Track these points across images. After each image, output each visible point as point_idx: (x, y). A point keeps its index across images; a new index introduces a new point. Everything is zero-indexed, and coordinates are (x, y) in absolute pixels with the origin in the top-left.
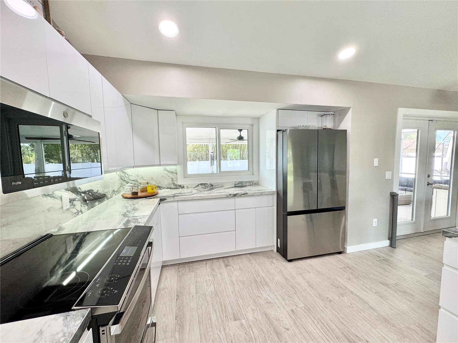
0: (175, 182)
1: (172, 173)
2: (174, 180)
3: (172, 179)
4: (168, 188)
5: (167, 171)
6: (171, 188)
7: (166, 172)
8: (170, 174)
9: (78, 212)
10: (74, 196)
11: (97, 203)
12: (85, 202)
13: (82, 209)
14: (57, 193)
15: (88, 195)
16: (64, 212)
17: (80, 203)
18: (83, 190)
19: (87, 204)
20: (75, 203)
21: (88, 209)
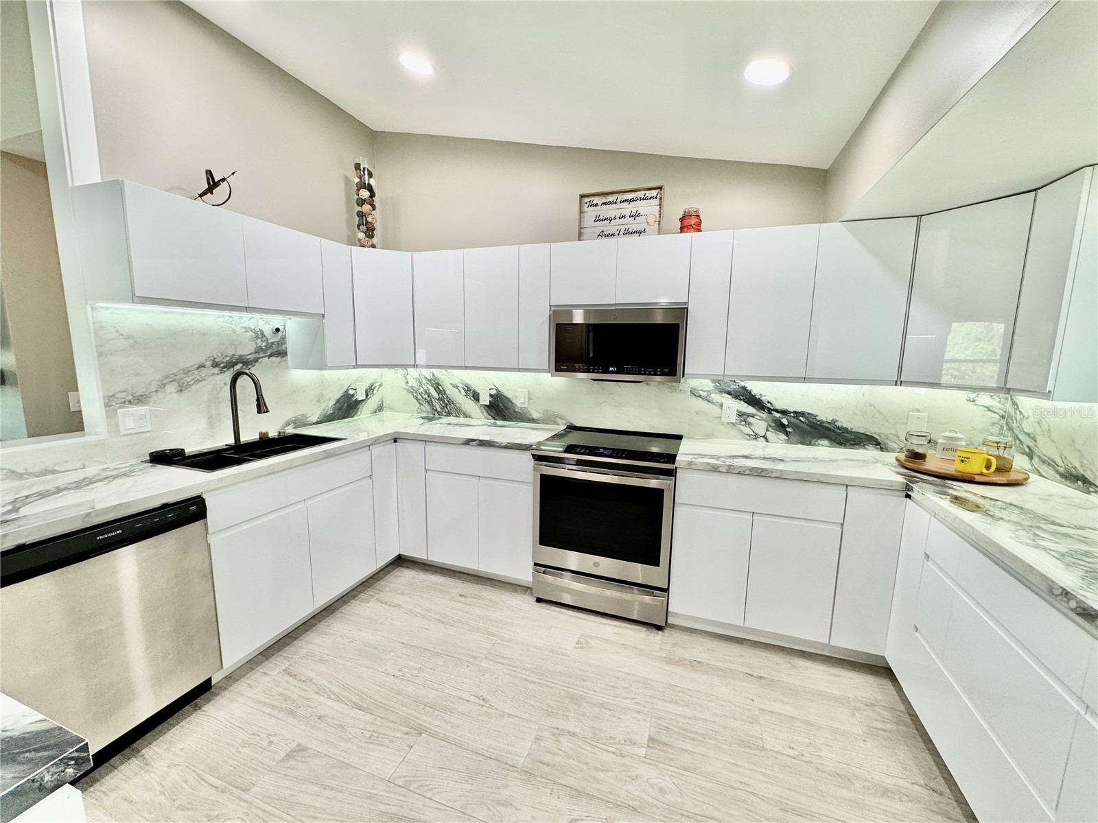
9: (756, 436)
10: (751, 410)
11: (826, 442)
12: (781, 427)
13: (770, 435)
14: (716, 397)
15: (793, 420)
16: (722, 424)
17: (764, 425)
18: (779, 407)
19: (787, 434)
20: (750, 420)
21: (788, 442)
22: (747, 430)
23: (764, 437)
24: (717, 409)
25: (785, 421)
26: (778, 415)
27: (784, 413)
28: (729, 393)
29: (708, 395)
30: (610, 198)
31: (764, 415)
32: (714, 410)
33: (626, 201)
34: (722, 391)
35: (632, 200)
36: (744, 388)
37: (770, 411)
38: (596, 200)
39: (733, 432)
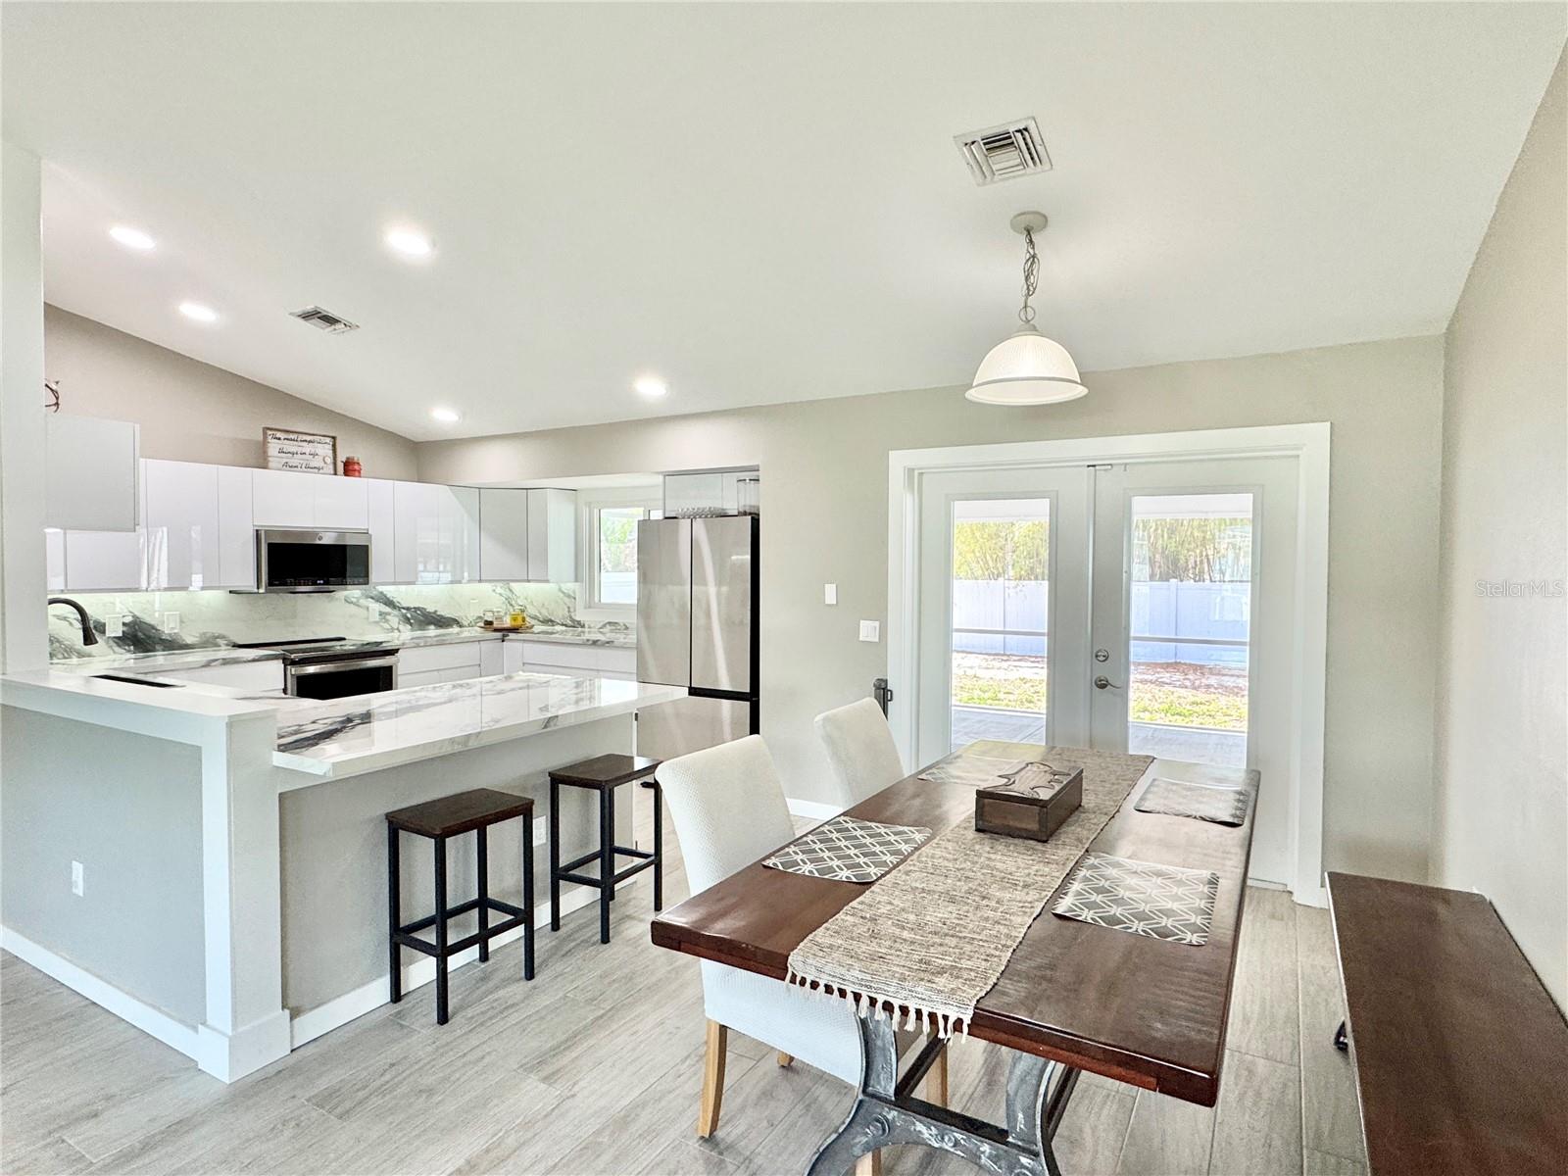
0: (572, 614)
1: (569, 596)
2: (572, 610)
3: (569, 608)
4: (563, 625)
5: (563, 592)
6: (566, 626)
7: (562, 595)
8: (566, 600)
9: (392, 629)
10: (387, 609)
11: (432, 627)
12: (407, 620)
13: (401, 627)
14: (363, 602)
15: (414, 614)
16: (370, 623)
17: (397, 620)
18: (404, 606)
19: (411, 624)
20: (388, 617)
21: (412, 630)
22: (386, 626)
23: (398, 629)
24: (366, 612)
25: (409, 616)
26: (404, 611)
27: (408, 609)
28: (372, 598)
29: (358, 601)
30: (292, 436)
31: (396, 612)
32: (362, 612)
33: (306, 441)
34: (367, 597)
35: (310, 442)
36: (381, 593)
37: (400, 608)
38: (279, 435)
39: (378, 629)
